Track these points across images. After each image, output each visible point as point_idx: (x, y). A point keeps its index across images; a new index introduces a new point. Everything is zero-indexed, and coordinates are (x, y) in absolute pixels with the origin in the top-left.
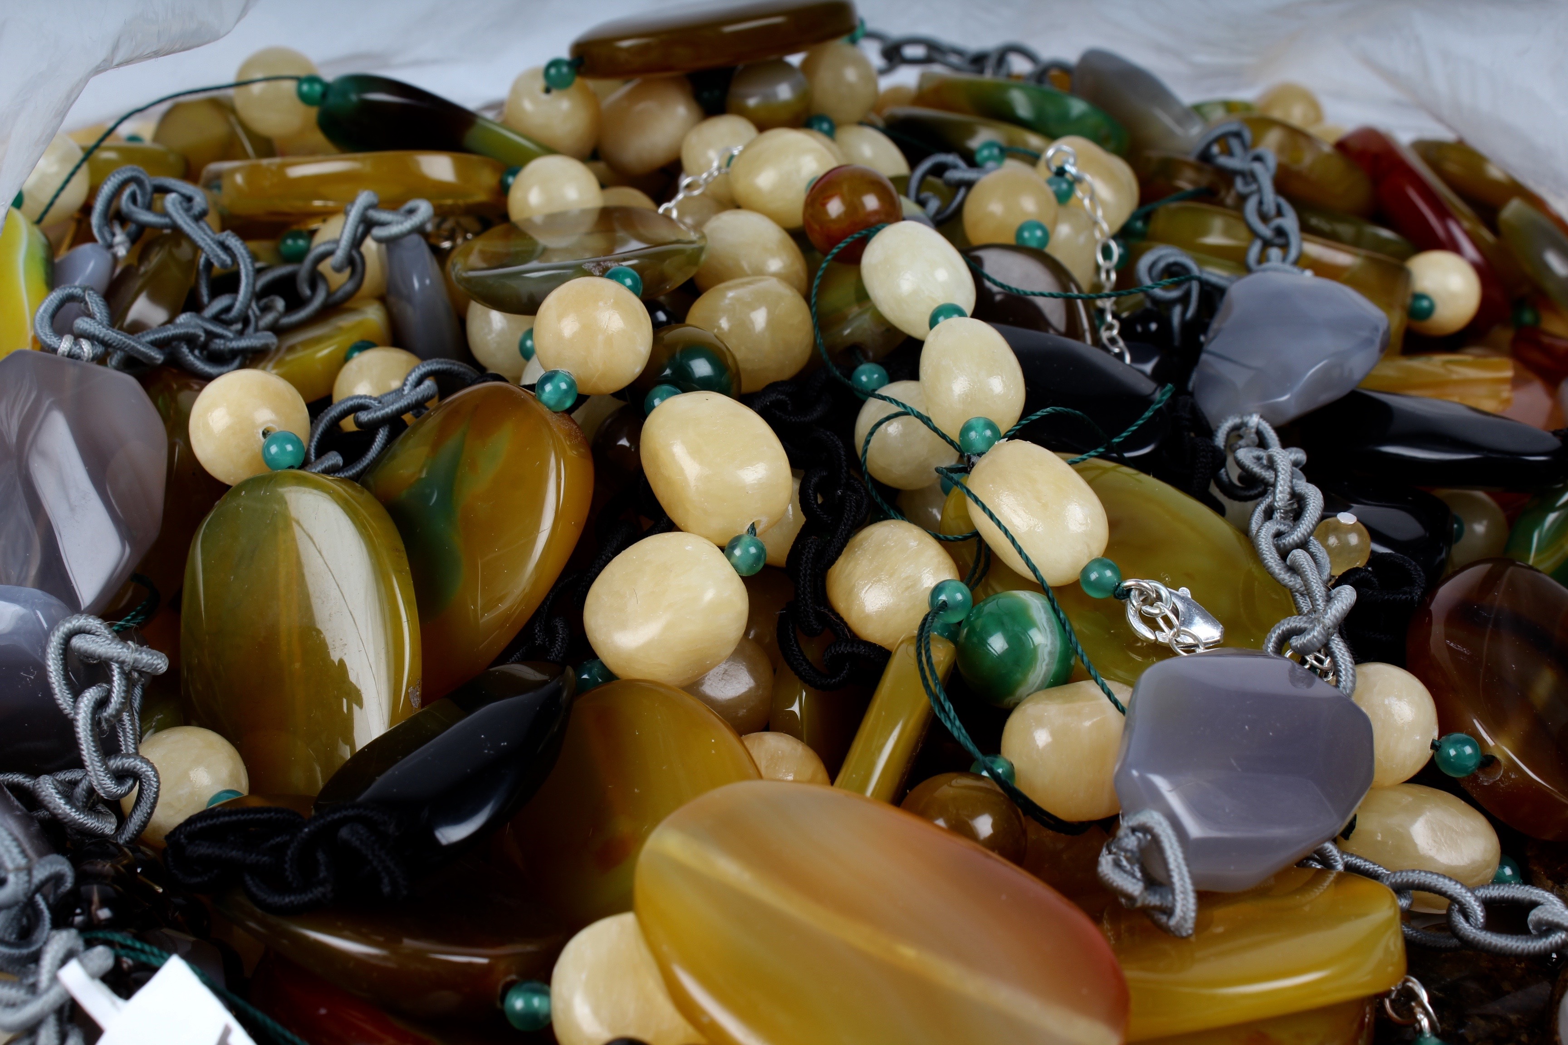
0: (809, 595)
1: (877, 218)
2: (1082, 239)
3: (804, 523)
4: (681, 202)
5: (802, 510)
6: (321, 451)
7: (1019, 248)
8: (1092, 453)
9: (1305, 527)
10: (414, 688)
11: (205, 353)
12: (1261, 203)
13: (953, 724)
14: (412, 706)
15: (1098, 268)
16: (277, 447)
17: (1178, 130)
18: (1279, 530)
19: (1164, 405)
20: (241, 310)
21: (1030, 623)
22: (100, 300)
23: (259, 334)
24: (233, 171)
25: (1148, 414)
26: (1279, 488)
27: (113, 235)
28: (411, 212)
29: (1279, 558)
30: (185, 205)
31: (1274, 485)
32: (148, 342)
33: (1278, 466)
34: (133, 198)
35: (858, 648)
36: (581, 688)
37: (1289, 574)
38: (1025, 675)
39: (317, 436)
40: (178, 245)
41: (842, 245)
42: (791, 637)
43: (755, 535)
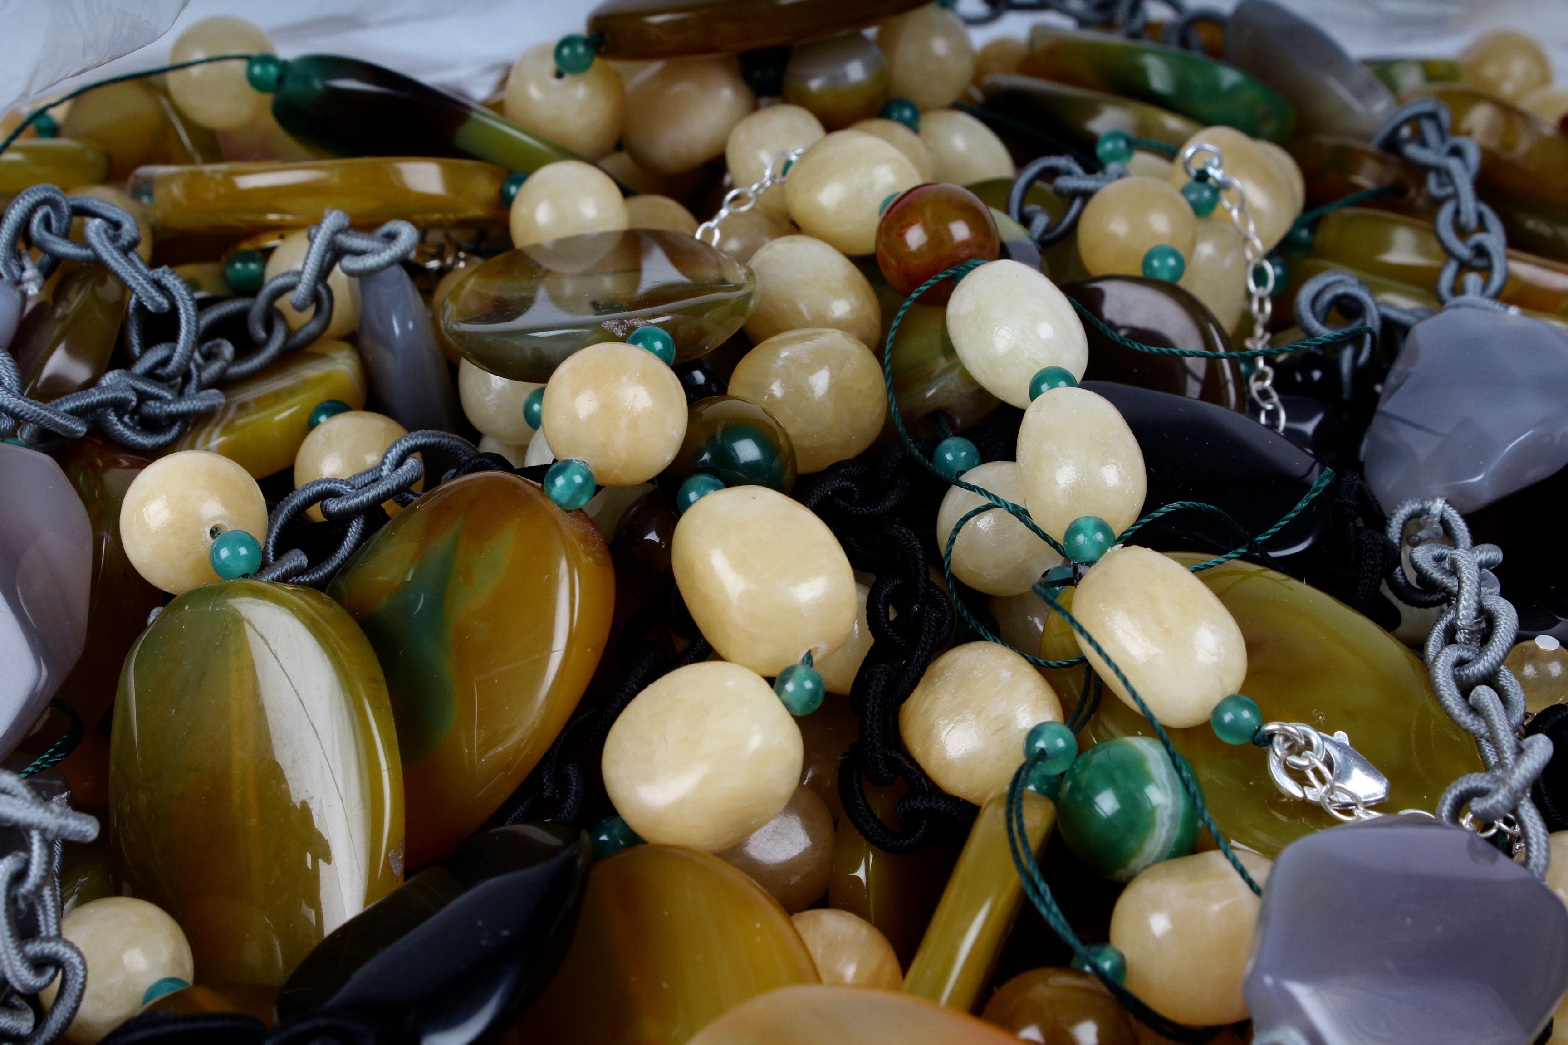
0: (877, 738)
1: (967, 252)
2: (1228, 261)
3: (872, 645)
4: (725, 220)
5: (870, 629)
6: (281, 549)
7: (1147, 280)
8: (1231, 555)
9: (1493, 654)
10: (395, 851)
11: (136, 417)
12: (1457, 212)
13: (1049, 909)
14: (393, 873)
15: (1249, 295)
16: (229, 550)
17: (1357, 106)
18: (1462, 657)
19: (1323, 491)
20: (181, 364)
21: (1146, 778)
22: (9, 361)
23: (203, 393)
24: (169, 178)
25: (1302, 505)
26: (1463, 603)
27: (23, 269)
28: (391, 237)
29: (1459, 696)
30: (111, 232)
31: (1457, 596)
32: (66, 412)
33: (1462, 574)
34: (46, 222)
35: (937, 802)
36: (600, 853)
37: (1471, 716)
38: (1141, 842)
39: (276, 530)
40: (103, 282)
41: (923, 288)
42: (856, 788)
43: (811, 665)
